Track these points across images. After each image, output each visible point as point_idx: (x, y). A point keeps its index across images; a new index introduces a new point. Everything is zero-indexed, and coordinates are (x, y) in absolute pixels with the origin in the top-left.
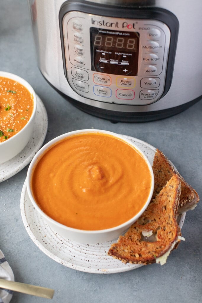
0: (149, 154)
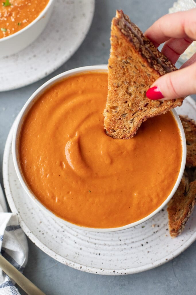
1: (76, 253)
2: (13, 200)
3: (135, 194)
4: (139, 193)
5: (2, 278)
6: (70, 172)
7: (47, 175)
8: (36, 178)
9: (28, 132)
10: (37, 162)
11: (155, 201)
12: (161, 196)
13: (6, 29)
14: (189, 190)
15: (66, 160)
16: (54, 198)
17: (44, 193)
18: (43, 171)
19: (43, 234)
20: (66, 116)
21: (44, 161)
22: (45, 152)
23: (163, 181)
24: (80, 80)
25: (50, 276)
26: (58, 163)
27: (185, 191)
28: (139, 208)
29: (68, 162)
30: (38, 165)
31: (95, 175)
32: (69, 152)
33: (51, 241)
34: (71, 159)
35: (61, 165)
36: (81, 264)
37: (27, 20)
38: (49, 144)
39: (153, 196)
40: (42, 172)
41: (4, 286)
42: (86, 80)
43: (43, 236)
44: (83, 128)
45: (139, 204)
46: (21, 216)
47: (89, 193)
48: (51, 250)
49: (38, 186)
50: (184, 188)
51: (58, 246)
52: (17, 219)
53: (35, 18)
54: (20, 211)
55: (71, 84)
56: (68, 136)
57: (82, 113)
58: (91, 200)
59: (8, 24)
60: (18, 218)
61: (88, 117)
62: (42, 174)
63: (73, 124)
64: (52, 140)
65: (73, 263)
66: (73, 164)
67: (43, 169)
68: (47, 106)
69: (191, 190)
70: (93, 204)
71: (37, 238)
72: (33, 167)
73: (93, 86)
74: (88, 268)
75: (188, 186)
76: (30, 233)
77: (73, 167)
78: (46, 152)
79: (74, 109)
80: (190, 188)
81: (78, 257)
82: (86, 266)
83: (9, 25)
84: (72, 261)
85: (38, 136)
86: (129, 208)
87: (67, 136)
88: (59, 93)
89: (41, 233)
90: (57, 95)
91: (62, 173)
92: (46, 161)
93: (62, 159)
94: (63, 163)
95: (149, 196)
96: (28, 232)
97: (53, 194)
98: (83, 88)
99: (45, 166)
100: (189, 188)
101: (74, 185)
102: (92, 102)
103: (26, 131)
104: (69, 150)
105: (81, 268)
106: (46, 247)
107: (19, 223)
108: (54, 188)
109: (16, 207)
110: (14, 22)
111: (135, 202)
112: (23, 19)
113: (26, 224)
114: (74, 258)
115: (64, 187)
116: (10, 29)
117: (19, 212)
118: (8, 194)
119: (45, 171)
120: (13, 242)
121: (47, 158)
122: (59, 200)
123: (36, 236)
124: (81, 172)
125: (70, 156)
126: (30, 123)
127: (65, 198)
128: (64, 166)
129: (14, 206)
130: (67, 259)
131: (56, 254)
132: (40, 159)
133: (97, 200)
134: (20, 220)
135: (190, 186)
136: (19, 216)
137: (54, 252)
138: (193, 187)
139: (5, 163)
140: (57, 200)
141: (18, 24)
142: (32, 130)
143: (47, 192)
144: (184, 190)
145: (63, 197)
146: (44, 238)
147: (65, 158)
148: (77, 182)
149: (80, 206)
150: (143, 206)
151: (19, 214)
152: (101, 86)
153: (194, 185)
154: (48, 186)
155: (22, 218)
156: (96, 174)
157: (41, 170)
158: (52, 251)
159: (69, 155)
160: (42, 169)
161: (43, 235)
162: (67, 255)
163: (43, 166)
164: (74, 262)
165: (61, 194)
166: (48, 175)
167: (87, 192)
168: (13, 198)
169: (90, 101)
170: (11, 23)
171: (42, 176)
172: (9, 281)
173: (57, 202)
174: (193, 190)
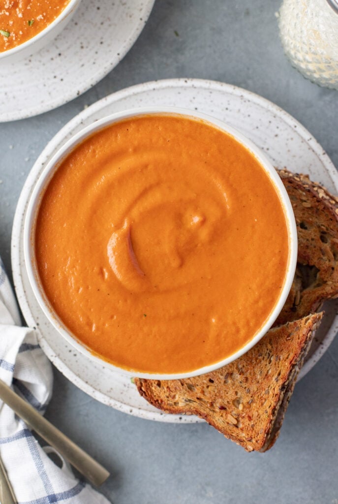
0: (281, 130)
1: (125, 385)
2: (29, 305)
3: (214, 320)
4: (220, 319)
5: (15, 424)
6: (115, 284)
7: (79, 288)
8: (63, 293)
9: (49, 216)
10: (64, 268)
11: (243, 332)
12: (251, 324)
13: (9, 33)
14: (299, 304)
15: (109, 265)
16: (90, 325)
17: (74, 317)
18: (73, 282)
19: (75, 355)
20: (109, 191)
21: (74, 267)
22: (76, 252)
23: (256, 302)
24: (132, 128)
25: (87, 415)
26: (96, 269)
27: (294, 305)
28: (218, 342)
29: (113, 267)
30: (65, 273)
31: (155, 289)
32: (114, 253)
33: (87, 367)
34: (116, 264)
35: (101, 273)
36: (131, 406)
37: (43, 16)
38: (83, 238)
39: (241, 324)
40: (71, 284)
41: (18, 437)
42: (140, 129)
43: (74, 359)
44: (135, 212)
45: (218, 336)
46: (40, 330)
47: (144, 318)
48: (87, 382)
49: (66, 305)
50: (293, 299)
51: (98, 374)
52: (35, 336)
53: (57, 13)
54: (39, 321)
55: (116, 136)
56: (113, 226)
57: (135, 188)
58: (146, 329)
59: (11, 23)
60: (37, 335)
61: (144, 193)
62: (72, 286)
63: (119, 205)
64: (86, 231)
65: (119, 404)
66: (120, 271)
67: (73, 279)
68: (78, 174)
69: (302, 304)
70: (148, 335)
71: (66, 364)
72: (58, 275)
73: (151, 140)
74: (142, 412)
75: (299, 297)
76: (55, 357)
77: (119, 277)
78: (78, 252)
79: (122, 180)
80: (302, 300)
81: (127, 391)
82: (140, 409)
83: (13, 25)
84: (119, 401)
85: (65, 225)
86: (204, 342)
87: (111, 225)
88: (97, 152)
89: (72, 353)
90: (94, 156)
91: (103, 287)
92: (77, 267)
93: (103, 263)
94: (105, 270)
95: (234, 323)
96: (52, 356)
97: (88, 318)
98: (136, 143)
99: (76, 274)
100: (300, 301)
101: (120, 305)
102: (150, 167)
103: (46, 214)
104: (114, 250)
105: (131, 411)
106: (78, 380)
107: (38, 341)
108: (90, 309)
109: (33, 316)
110: (22, 19)
111: (212, 333)
112: (37, 14)
113: (48, 343)
114: (122, 393)
115: (105, 308)
116: (15, 33)
117: (38, 324)
118: (21, 297)
119: (77, 281)
120: (30, 371)
121: (79, 261)
122: (97, 328)
123: (64, 361)
124: (132, 285)
125: (116, 260)
126: (52, 201)
127: (107, 325)
128: (106, 275)
129: (30, 315)
130: (111, 398)
131: (94, 390)
132: (69, 262)
133: (155, 329)
134: (40, 336)
135: (301, 297)
136: (37, 330)
137: (91, 386)
138: (307, 300)
139: (14, 246)
140: (94, 329)
141: (30, 22)
142: (54, 214)
143: (79, 316)
144: (293, 302)
145: (104, 325)
146: (77, 361)
147: (108, 261)
148: (126, 301)
149: (130, 338)
150: (225, 340)
151: (38, 328)
152: (165, 139)
153: (308, 296)
154: (81, 305)
155: (42, 334)
156: (156, 287)
157: (71, 280)
158: (89, 384)
159: (114, 257)
160: (71, 278)
161: (75, 357)
162: (112, 389)
163: (73, 273)
164: (122, 402)
165: (100, 319)
166: (81, 289)
167: (141, 317)
168: (27, 302)
169: (146, 166)
170: (17, 21)
171: (71, 290)
172: (25, 430)
173: (95, 330)
174: (306, 305)
